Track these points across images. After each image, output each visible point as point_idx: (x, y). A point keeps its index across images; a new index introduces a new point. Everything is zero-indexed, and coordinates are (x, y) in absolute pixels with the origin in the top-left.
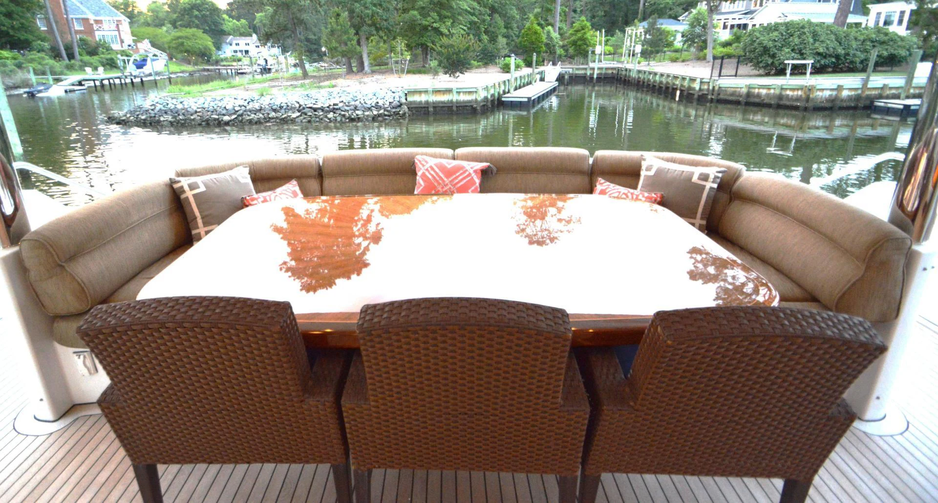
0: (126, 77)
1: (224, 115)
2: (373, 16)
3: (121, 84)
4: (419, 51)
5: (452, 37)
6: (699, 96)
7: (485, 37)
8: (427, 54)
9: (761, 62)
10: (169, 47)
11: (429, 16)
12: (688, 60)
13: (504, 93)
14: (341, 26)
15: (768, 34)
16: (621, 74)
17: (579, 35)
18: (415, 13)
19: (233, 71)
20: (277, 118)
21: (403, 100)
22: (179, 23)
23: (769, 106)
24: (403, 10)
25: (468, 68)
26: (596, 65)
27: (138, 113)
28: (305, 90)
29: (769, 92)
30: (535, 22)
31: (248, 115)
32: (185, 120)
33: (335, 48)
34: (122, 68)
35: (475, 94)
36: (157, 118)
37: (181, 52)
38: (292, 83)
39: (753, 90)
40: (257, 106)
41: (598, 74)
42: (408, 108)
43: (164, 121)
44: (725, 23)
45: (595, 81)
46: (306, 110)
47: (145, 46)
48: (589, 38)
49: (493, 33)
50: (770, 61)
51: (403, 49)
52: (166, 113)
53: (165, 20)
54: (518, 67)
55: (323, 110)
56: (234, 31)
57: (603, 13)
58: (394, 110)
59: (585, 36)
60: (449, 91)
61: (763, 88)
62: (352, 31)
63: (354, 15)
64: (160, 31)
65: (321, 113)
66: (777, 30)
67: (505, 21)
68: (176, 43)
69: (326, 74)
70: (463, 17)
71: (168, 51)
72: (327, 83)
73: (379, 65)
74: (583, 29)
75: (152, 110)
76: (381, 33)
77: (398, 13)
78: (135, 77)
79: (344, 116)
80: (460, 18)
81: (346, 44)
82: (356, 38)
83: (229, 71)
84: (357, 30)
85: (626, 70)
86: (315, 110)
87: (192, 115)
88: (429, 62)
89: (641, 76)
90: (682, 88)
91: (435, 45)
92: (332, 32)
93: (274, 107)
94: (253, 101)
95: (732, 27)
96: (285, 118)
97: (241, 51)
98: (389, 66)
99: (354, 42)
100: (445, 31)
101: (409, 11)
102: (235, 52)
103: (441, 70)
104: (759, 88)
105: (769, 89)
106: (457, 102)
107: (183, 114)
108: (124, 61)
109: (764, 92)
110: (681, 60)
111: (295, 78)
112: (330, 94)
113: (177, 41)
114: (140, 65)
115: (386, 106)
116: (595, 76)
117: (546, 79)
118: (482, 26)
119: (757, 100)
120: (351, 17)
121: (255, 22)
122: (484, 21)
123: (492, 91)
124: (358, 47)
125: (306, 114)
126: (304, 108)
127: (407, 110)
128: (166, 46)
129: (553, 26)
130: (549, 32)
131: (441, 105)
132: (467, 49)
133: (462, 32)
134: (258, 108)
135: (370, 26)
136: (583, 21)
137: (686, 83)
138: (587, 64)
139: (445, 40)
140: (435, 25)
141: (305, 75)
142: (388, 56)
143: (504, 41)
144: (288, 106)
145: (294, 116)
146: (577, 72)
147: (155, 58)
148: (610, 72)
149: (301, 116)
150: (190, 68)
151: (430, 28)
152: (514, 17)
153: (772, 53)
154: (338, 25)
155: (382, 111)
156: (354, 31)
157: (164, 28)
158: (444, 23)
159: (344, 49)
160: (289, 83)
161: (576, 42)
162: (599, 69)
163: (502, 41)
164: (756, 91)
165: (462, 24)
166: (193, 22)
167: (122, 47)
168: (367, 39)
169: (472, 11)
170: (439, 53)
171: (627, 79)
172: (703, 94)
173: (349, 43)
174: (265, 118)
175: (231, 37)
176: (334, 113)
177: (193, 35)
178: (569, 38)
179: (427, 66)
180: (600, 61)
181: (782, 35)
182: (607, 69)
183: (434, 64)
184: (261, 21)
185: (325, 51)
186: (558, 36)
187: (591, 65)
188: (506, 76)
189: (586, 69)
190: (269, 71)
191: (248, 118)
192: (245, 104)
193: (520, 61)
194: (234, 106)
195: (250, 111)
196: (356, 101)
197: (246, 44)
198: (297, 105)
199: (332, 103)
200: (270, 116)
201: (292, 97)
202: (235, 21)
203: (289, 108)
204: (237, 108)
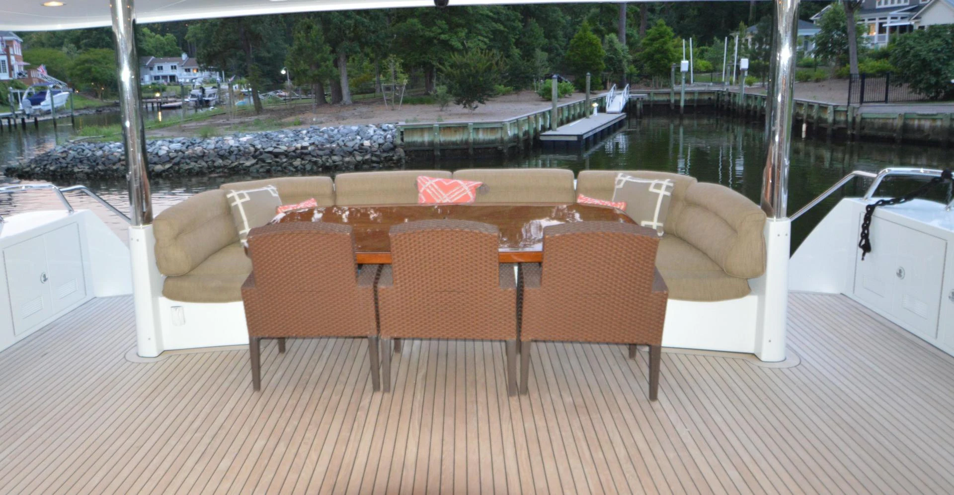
0: (17, 116)
1: (155, 163)
2: (356, 26)
3: (10, 125)
4: (420, 72)
5: (467, 53)
6: (833, 130)
7: (516, 52)
8: (431, 77)
9: (920, 82)
10: (72, 75)
11: (435, 24)
12: (824, 79)
13: (544, 129)
14: (312, 41)
15: (927, 42)
16: (723, 101)
17: (656, 45)
18: (415, 21)
19: (155, 105)
20: (225, 167)
21: (399, 141)
22: (84, 41)
23: (935, 144)
24: (398, 17)
25: (490, 96)
26: (683, 88)
27: (45, 162)
28: (262, 129)
29: (934, 124)
30: (590, 28)
31: (188, 164)
32: (105, 171)
33: (304, 72)
34: (12, 104)
35: (500, 131)
36: (69, 169)
37: (88, 80)
38: (242, 120)
39: (910, 122)
40: (198, 149)
41: (685, 101)
42: (405, 152)
43: (78, 172)
44: (881, 24)
45: (682, 111)
46: (264, 156)
47: (41, 72)
48: (672, 49)
49: (528, 45)
50: (933, 80)
51: (398, 70)
52: (81, 162)
53: (65, 37)
54: (564, 93)
55: (287, 156)
56: (157, 51)
57: (696, 12)
58: (385, 155)
59: (665, 47)
60: (463, 127)
61: (925, 119)
62: (328, 48)
63: (331, 26)
64: (60, 52)
65: (285, 160)
66: (940, 37)
67: (545, 28)
68: (80, 70)
69: (288, 106)
70: (483, 25)
71: (69, 80)
72: (291, 119)
73: (362, 93)
74: (662, 37)
75: (64, 158)
76: (367, 50)
77: (390, 21)
78: (29, 116)
79: (315, 163)
80: (480, 26)
81: (318, 66)
82: (332, 57)
83: (150, 105)
84: (334, 44)
85: (729, 94)
86: (277, 155)
87: (114, 164)
88: (435, 88)
89: (750, 102)
90: (810, 120)
91: (443, 64)
92: (300, 51)
93: (222, 153)
94: (193, 144)
95: (893, 29)
96: (236, 166)
97: (165, 77)
98: (378, 94)
99: (330, 63)
100: (458, 45)
101: (406, 19)
102: (157, 78)
103: (452, 99)
104: (919, 119)
105: (934, 120)
106: (475, 143)
107: (104, 163)
108: (16, 95)
109: (927, 124)
110: (814, 78)
111: (243, 112)
112: (297, 134)
113: (82, 66)
114: (36, 100)
115: (374, 149)
116: (682, 104)
117: (608, 109)
118: (511, 36)
119: (918, 136)
120: (326, 30)
121: (186, 37)
122: (514, 29)
123: (526, 128)
124: (335, 70)
125: (263, 161)
126: (261, 154)
127: (403, 154)
128: (67, 73)
129: (617, 32)
130: (611, 41)
131: (451, 147)
132: (489, 69)
133: (482, 45)
134: (201, 154)
135: (352, 40)
136: (661, 25)
137: (814, 113)
138: (671, 87)
139: (456, 58)
140: (443, 37)
141: (259, 108)
142: (375, 79)
143: (545, 55)
144: (240, 150)
145: (248, 163)
146: (656, 98)
147: (56, 90)
148: (706, 97)
149: (257, 163)
150: (97, 102)
151: (435, 41)
152: (559, 22)
153: (934, 69)
154: (308, 42)
155: (368, 157)
156: (331, 48)
157: (65, 49)
158: (456, 33)
159: (316, 72)
160: (237, 121)
161: (653, 55)
162: (687, 93)
163: (541, 56)
164: (916, 122)
165: (482, 35)
166: (103, 39)
167: (10, 75)
168: (347, 57)
169: (496, 16)
170: (448, 76)
171: (731, 107)
172: (840, 129)
173: (322, 64)
174: (209, 168)
175: (153, 57)
176: (303, 159)
177: (104, 58)
178: (643, 49)
179: (432, 93)
180: (688, 81)
181: (947, 43)
182: (701, 93)
183: (441, 90)
184: (194, 35)
185: (286, 75)
186: (626, 47)
187: (676, 88)
188: (546, 107)
189: (669, 94)
190: (207, 104)
191: (187, 167)
192: (184, 148)
193: (568, 84)
194: (168, 152)
195: (190, 158)
196: (332, 143)
197: (172, 67)
198: (252, 149)
199: (299, 146)
200: (216, 164)
201: (245, 139)
202: (158, 36)
203: (241, 153)
204: (172, 155)
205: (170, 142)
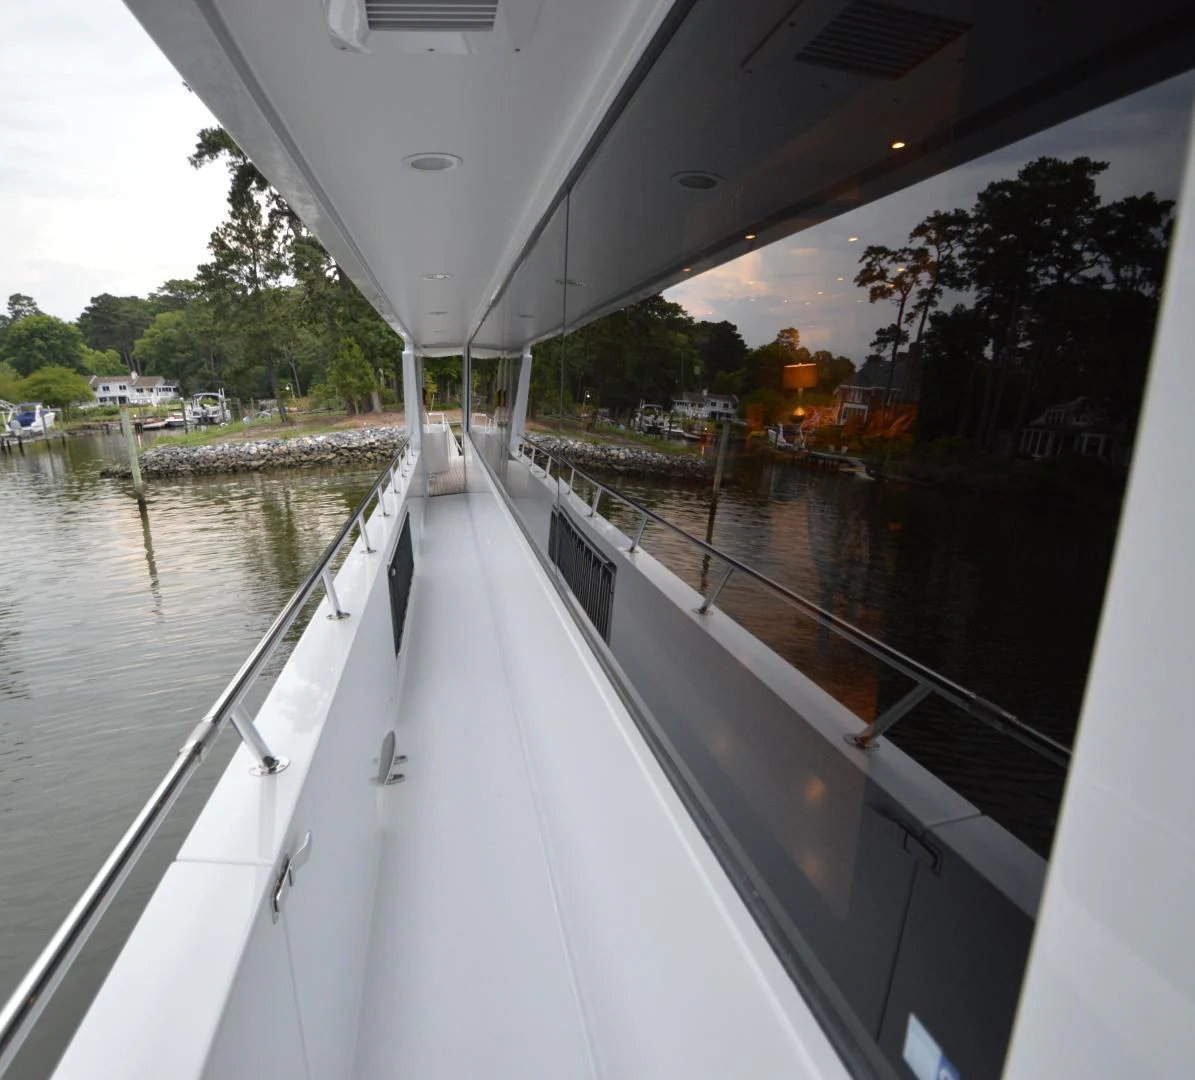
1: (250, 460)
14: (356, 358)
20: (310, 460)
28: (333, 430)
31: (278, 459)
32: (208, 468)
33: (349, 384)
36: (172, 468)
38: (311, 425)
40: (283, 448)
43: (182, 470)
46: (342, 450)
52: (181, 462)
55: (360, 450)
68: (38, 391)
69: (309, 419)
71: (41, 401)
72: (351, 422)
75: (161, 460)
78: (19, 438)
79: (383, 455)
86: (351, 450)
93: (304, 450)
94: (277, 444)
96: (319, 460)
97: (113, 399)
102: (103, 400)
112: (363, 433)
121: (133, 353)
125: (342, 455)
126: (338, 449)
134: (287, 452)
145: (330, 457)
149: (336, 457)
154: (351, 358)
159: (359, 384)
160: (307, 426)
173: (366, 378)
174: (297, 461)
175: (95, 377)
177: (63, 377)
184: (144, 352)
191: (278, 462)
192: (271, 447)
194: (258, 451)
195: (278, 455)
196: (392, 439)
197: (121, 388)
198: (329, 446)
199: (367, 442)
200: (302, 459)
201: (321, 438)
202: (98, 352)
203: (321, 449)
204: (263, 453)
205: (258, 443)
